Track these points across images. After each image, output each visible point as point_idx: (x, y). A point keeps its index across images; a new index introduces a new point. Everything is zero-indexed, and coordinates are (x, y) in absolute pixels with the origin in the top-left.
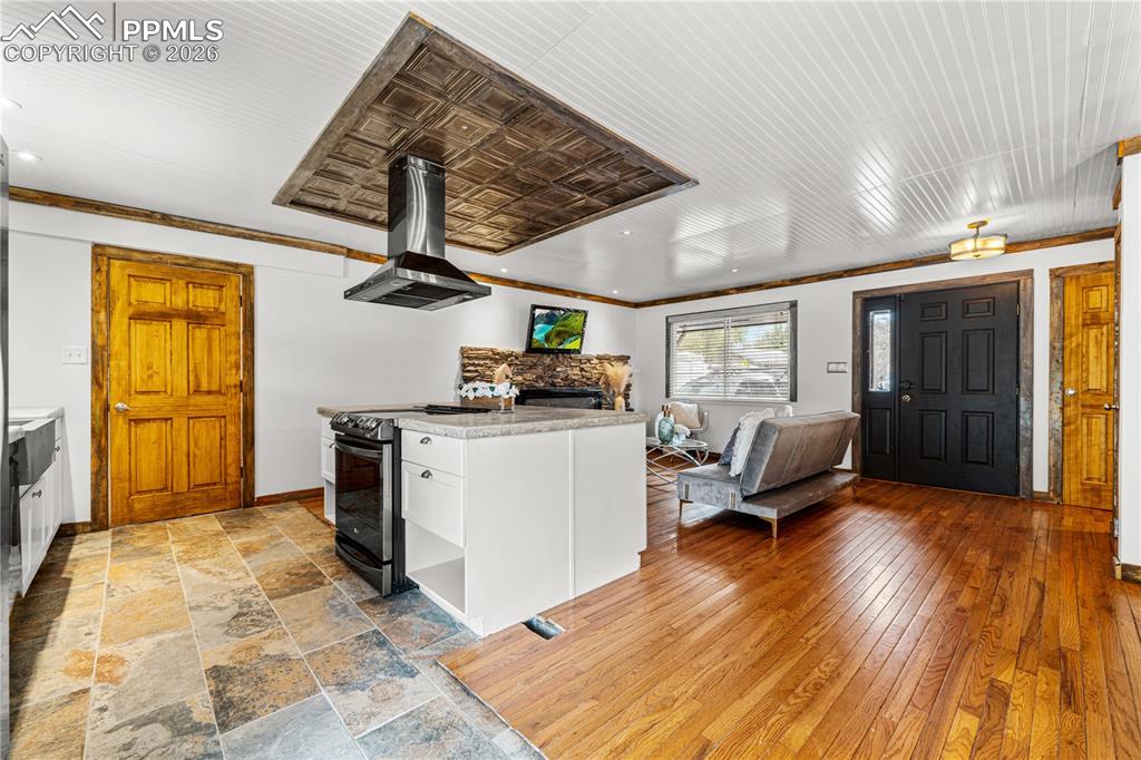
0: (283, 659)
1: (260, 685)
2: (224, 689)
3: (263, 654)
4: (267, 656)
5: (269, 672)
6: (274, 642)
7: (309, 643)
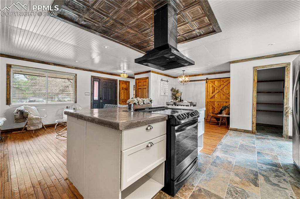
0: (237, 175)
1: (246, 174)
2: (255, 179)
3: (241, 180)
4: (240, 179)
5: (242, 175)
6: (235, 180)
7: (228, 174)
